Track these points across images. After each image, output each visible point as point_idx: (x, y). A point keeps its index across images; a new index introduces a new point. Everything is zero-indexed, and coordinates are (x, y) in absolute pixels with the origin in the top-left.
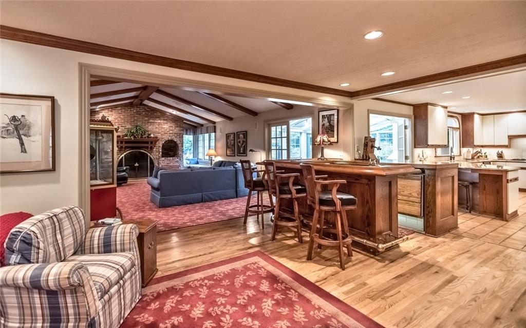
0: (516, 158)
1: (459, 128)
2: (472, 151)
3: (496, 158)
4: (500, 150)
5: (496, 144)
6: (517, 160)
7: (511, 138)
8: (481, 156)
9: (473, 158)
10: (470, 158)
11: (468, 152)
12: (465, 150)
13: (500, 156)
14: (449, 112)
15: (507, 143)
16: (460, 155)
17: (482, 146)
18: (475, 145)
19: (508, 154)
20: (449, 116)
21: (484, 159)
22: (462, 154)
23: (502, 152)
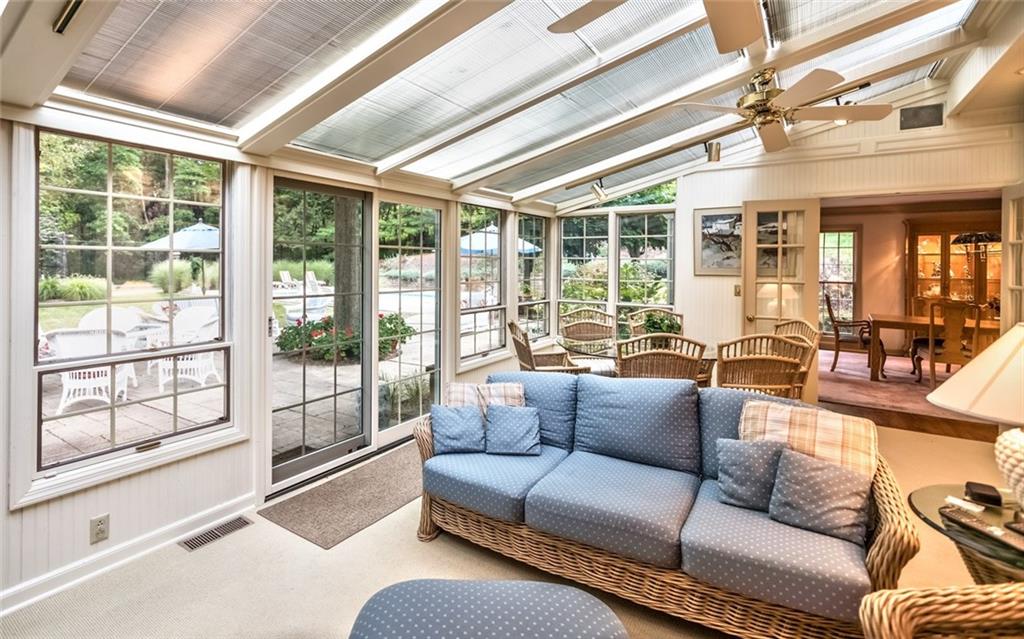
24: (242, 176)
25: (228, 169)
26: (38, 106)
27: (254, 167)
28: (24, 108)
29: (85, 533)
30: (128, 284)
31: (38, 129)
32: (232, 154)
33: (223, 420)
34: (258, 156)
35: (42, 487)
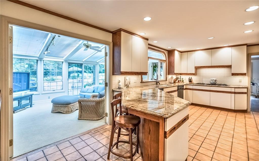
0: (199, 83)
1: (166, 61)
2: (175, 77)
3: (188, 82)
4: (190, 76)
5: (188, 73)
6: (200, 84)
7: (197, 68)
8: (180, 81)
9: (174, 82)
10: (173, 82)
11: (172, 78)
12: (169, 77)
13: (190, 81)
14: (149, 44)
15: (194, 72)
16: (166, 80)
17: (181, 74)
18: (175, 73)
19: (195, 79)
20: (149, 48)
21: (182, 83)
22: (168, 79)
23: (191, 78)
24: (64, 63)
25: (63, 62)
26: (43, 58)
27: (65, 62)
28: (42, 59)
29: (48, 98)
30: (58, 76)
31: (43, 60)
32: (63, 61)
33: (62, 89)
34: (66, 61)
35: (44, 92)
